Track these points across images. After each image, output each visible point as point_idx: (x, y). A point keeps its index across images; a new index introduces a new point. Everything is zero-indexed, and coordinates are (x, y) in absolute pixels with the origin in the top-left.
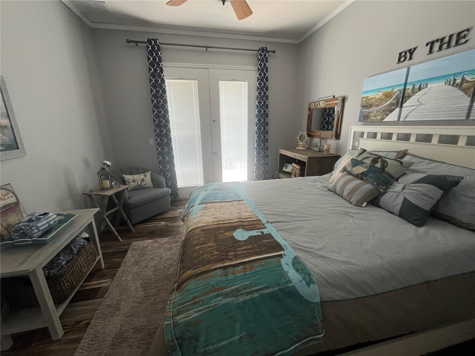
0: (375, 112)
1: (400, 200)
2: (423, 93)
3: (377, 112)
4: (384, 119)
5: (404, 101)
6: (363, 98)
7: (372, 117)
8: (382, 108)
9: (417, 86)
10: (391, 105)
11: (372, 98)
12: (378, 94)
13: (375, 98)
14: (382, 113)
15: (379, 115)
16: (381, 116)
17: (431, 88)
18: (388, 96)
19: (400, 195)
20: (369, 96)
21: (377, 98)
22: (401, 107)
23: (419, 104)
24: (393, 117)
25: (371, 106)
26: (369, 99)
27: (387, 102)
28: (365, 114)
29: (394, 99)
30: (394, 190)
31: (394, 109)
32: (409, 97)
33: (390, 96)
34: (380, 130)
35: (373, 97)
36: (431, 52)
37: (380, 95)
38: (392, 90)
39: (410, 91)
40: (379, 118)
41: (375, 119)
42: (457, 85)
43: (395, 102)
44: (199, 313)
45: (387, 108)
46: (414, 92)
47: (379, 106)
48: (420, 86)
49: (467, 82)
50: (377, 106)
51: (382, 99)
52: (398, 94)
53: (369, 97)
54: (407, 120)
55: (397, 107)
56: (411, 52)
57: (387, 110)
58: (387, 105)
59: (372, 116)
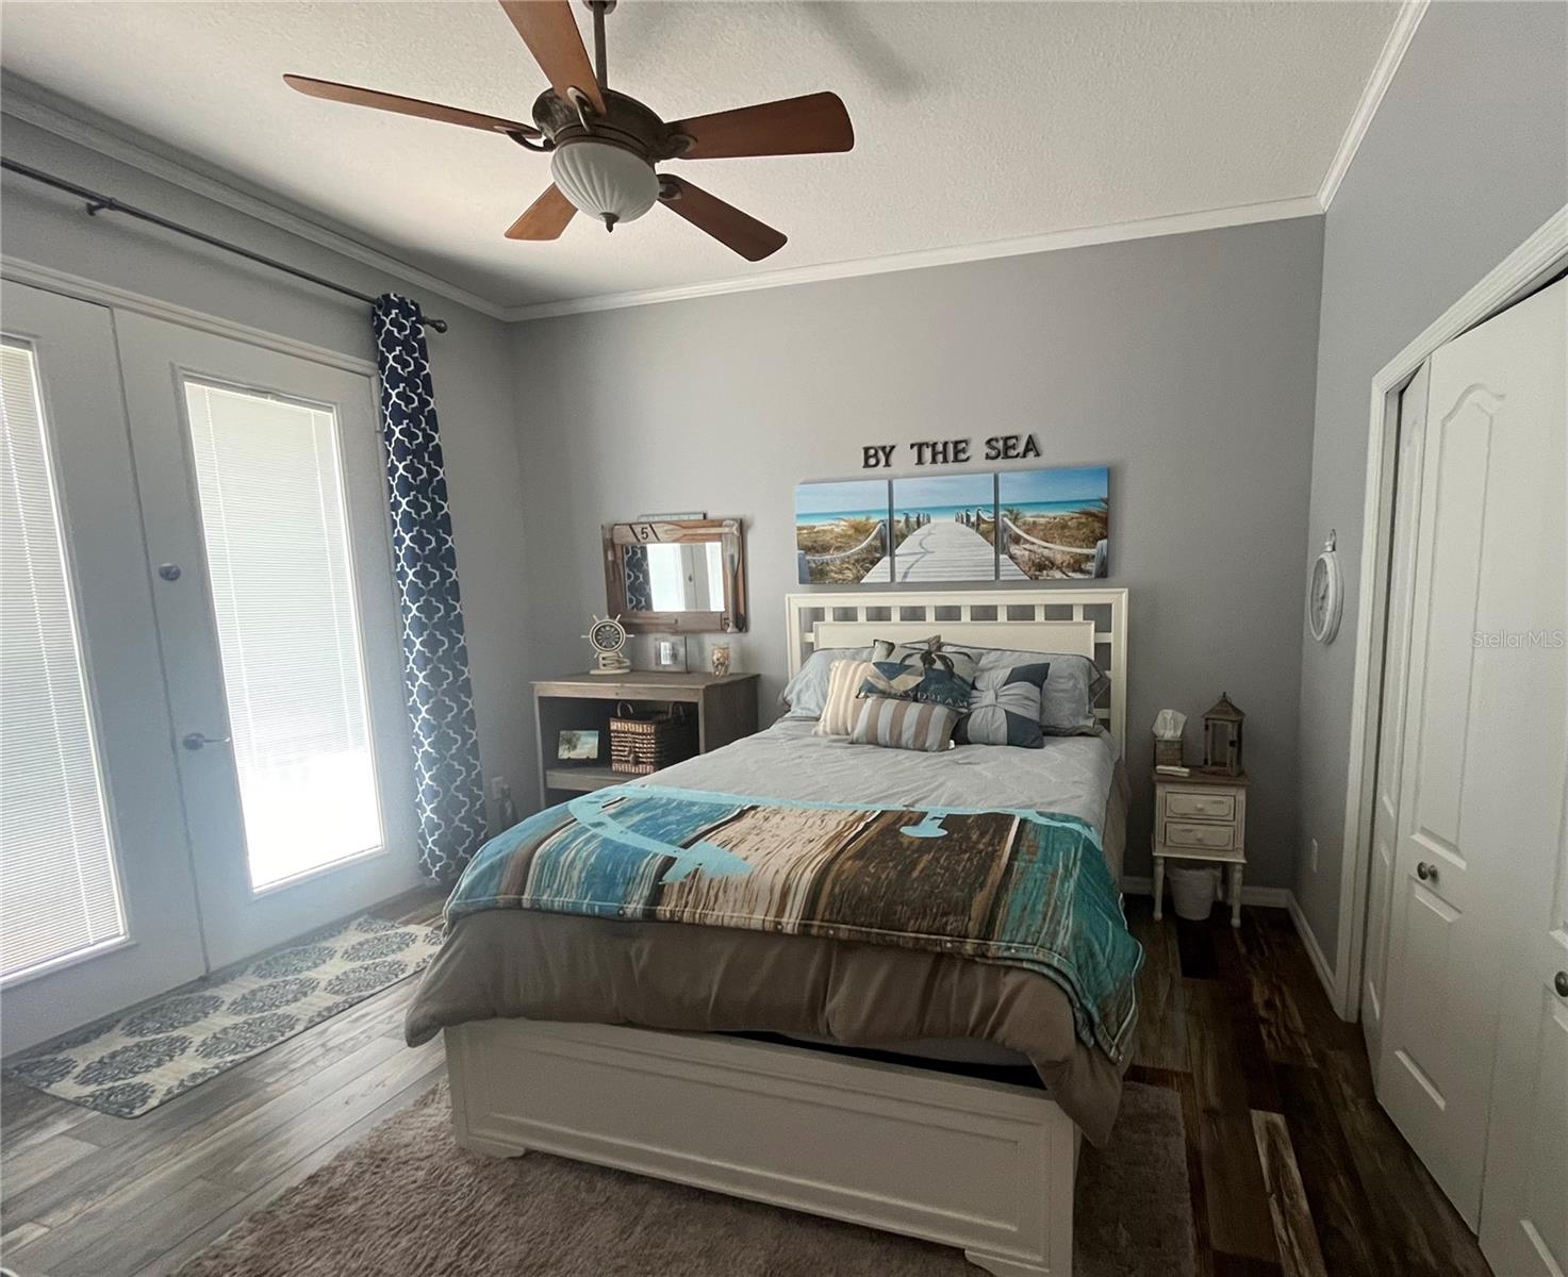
0: (838, 562)
1: (1001, 718)
2: (926, 532)
3: (843, 562)
4: (863, 577)
5: (895, 544)
6: (800, 529)
7: (833, 574)
8: (855, 554)
9: (913, 519)
10: (870, 549)
11: (824, 531)
12: (836, 522)
13: (832, 531)
14: (854, 564)
15: (847, 568)
16: (855, 571)
17: (936, 525)
18: (860, 530)
19: (997, 709)
20: (816, 524)
21: (837, 533)
22: (892, 555)
23: (922, 551)
24: (879, 573)
25: (825, 549)
26: (818, 532)
27: (861, 542)
28: (814, 566)
29: (875, 538)
30: (984, 704)
31: (879, 559)
32: (904, 537)
33: (867, 531)
34: (860, 601)
35: (825, 528)
36: (920, 461)
37: (841, 526)
38: (867, 519)
39: (902, 524)
40: (849, 575)
41: (841, 577)
42: (973, 524)
43: (878, 543)
44: (1071, 916)
45: (864, 556)
46: (910, 528)
47: (845, 551)
48: (918, 518)
49: (984, 521)
50: (838, 549)
51: (850, 536)
52: (880, 529)
53: (814, 527)
54: (908, 580)
55: (884, 555)
56: (888, 452)
57: (864, 560)
58: (862, 550)
59: (832, 571)
